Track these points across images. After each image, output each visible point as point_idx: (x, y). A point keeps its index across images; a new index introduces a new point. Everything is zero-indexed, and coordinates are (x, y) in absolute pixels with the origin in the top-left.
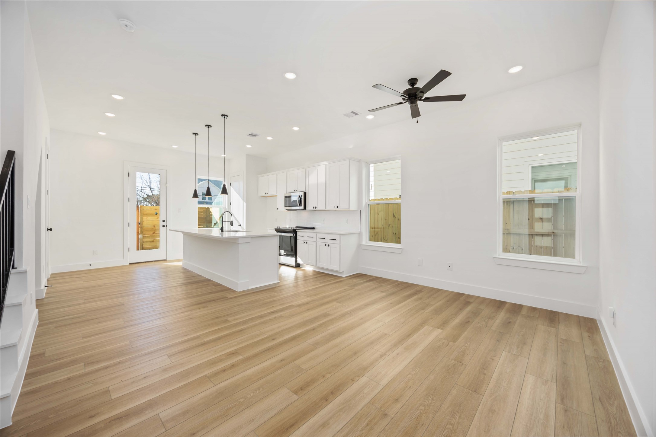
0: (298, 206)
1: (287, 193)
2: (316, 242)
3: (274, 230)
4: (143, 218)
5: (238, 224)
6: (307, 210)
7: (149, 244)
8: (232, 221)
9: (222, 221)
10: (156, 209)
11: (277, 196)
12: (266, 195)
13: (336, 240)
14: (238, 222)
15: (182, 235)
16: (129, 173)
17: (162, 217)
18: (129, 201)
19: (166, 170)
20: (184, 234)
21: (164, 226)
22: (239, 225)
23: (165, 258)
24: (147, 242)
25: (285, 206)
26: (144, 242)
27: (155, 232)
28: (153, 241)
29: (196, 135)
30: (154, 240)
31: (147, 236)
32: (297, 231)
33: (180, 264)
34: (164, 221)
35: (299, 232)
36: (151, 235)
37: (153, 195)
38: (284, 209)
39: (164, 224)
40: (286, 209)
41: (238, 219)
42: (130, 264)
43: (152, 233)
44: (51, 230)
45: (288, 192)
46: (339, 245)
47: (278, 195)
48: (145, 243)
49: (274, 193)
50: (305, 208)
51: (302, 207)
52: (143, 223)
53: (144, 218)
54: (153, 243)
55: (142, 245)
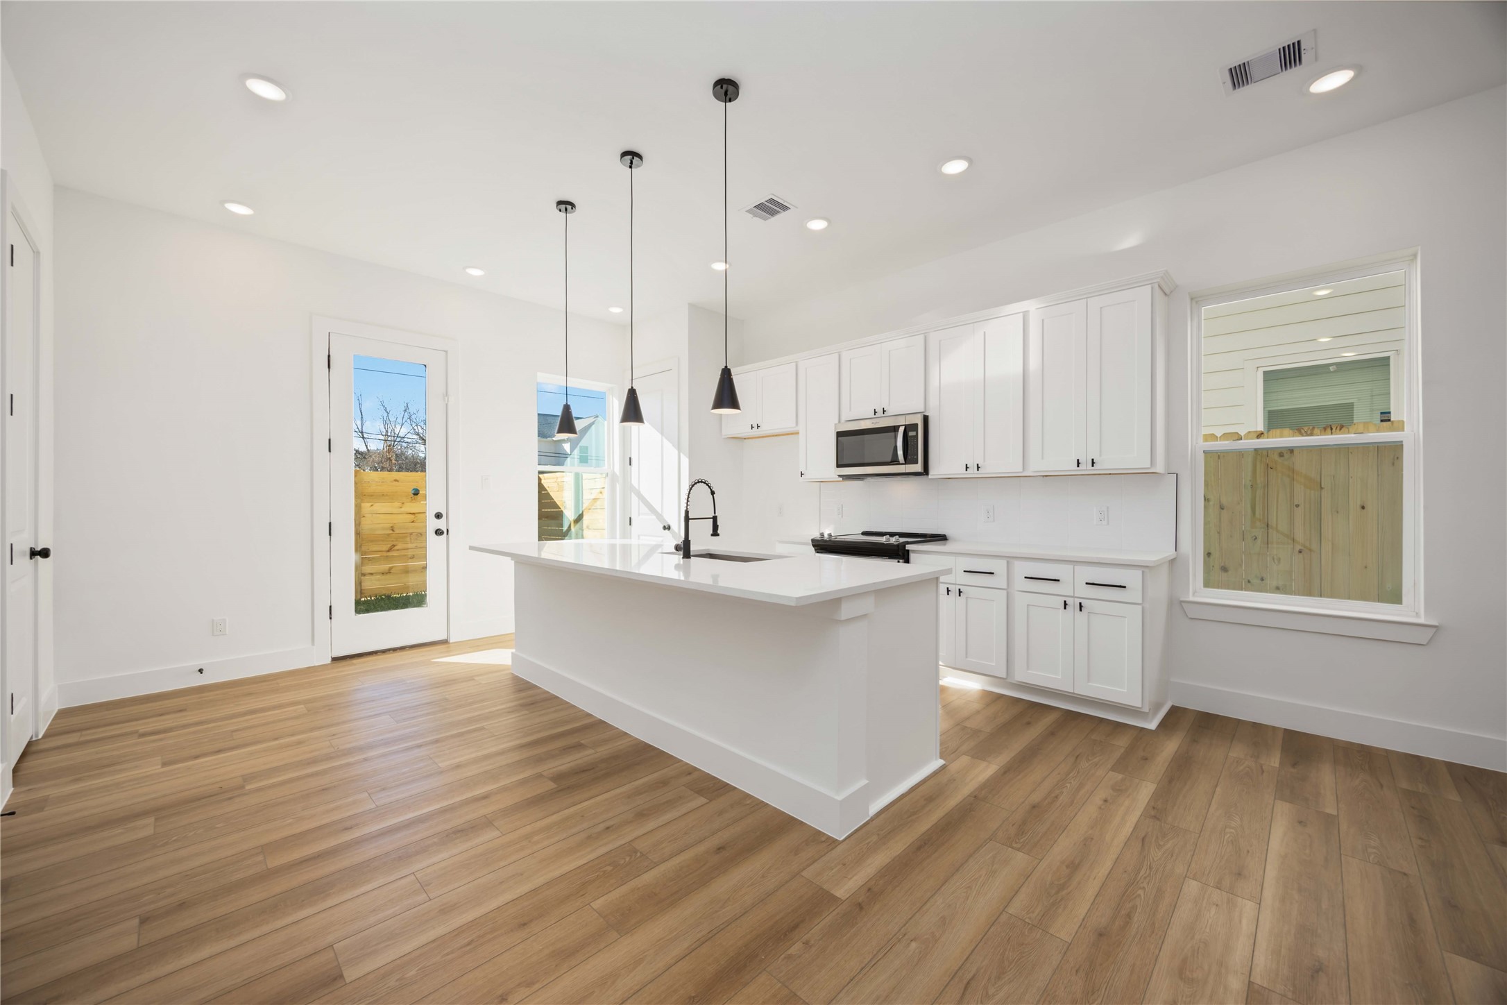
0: (895, 461)
1: (839, 422)
2: (1008, 590)
3: (806, 544)
4: (360, 507)
5: (662, 526)
6: (930, 477)
7: (379, 580)
8: (715, 519)
9: (687, 519)
10: (396, 480)
11: (798, 433)
12: (755, 432)
13: (1125, 587)
14: (659, 517)
15: (509, 564)
16: (329, 356)
17: (433, 502)
18: (330, 451)
19: (446, 352)
20: (515, 562)
21: (439, 532)
22: (665, 528)
23: (443, 637)
24: (372, 574)
25: (838, 466)
26: (364, 575)
27: (394, 546)
28: (389, 572)
29: (569, 207)
30: (390, 569)
31: (373, 558)
32: (908, 551)
33: (502, 658)
34: (438, 516)
35: (914, 551)
36: (385, 554)
37: (368, 450)
38: (832, 472)
39: (441, 524)
40: (840, 476)
41: (658, 508)
42: (335, 659)
43: (385, 548)
44: (45, 553)
45: (843, 419)
46: (1140, 607)
47: (801, 428)
48: (367, 577)
49: (787, 424)
50: (926, 471)
51: (918, 468)
52: (363, 519)
53: (363, 505)
54: (388, 576)
55: (360, 583)
